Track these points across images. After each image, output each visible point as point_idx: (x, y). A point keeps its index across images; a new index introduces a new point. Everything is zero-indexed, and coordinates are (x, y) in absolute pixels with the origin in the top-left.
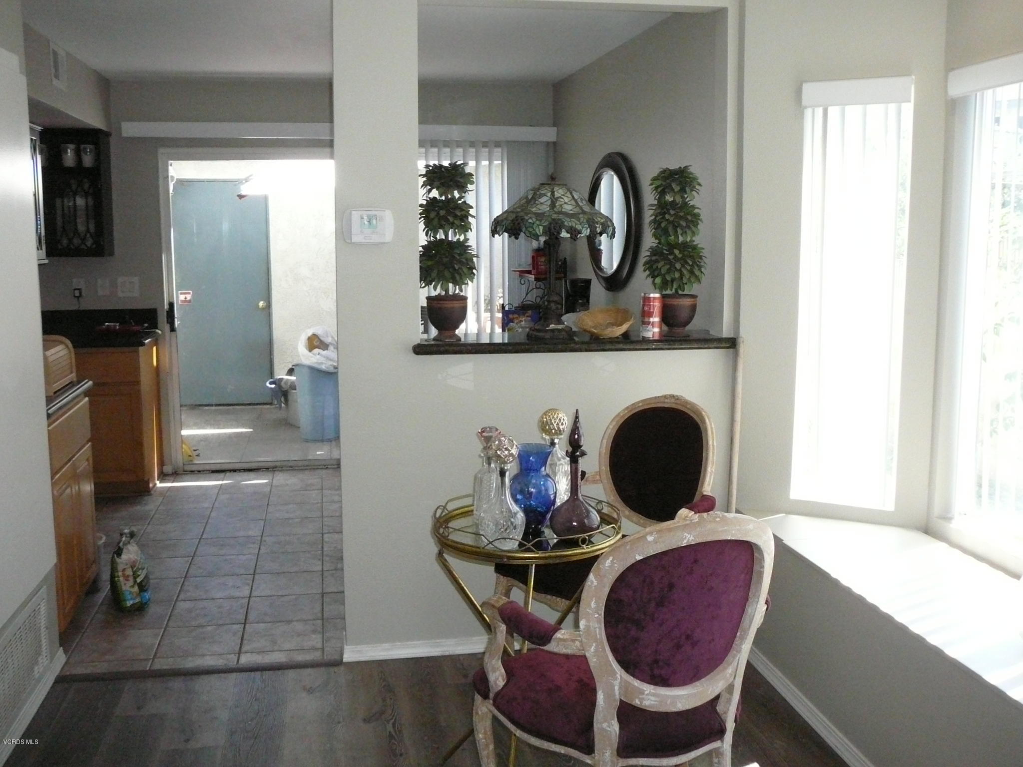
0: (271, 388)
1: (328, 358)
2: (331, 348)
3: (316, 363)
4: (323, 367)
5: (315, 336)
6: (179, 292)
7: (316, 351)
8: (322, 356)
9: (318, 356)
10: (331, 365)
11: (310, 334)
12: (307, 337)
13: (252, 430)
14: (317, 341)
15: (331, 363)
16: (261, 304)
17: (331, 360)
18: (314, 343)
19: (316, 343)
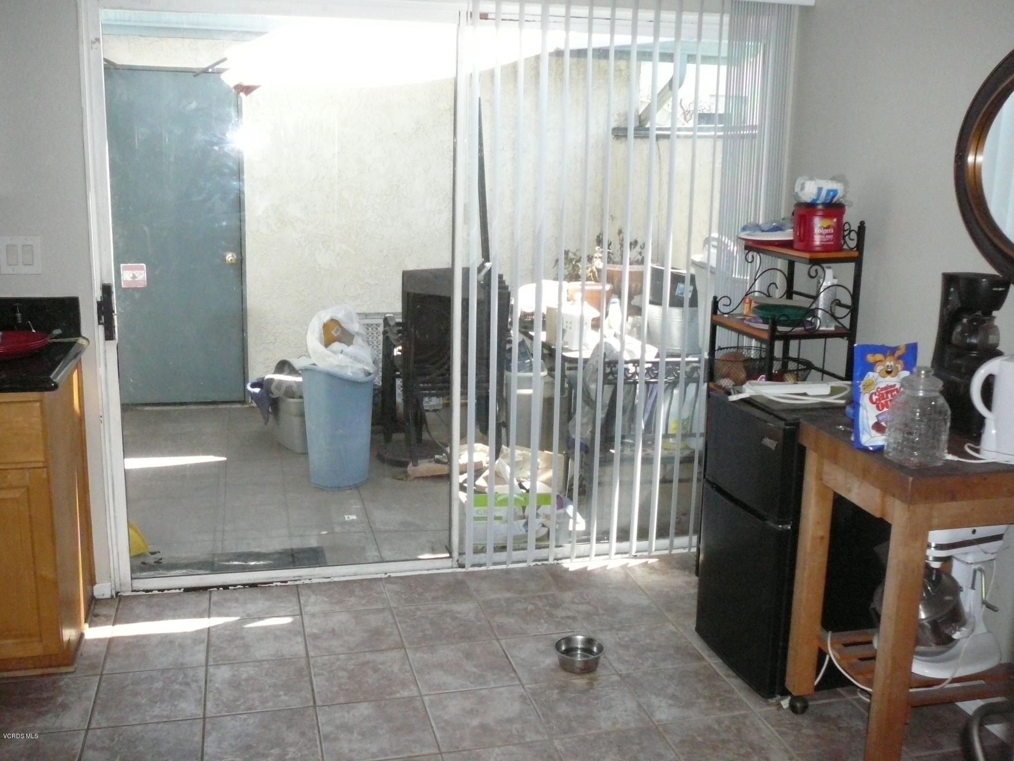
0: (254, 393)
1: (355, 359)
2: (358, 340)
3: (337, 366)
4: (349, 373)
5: (334, 322)
6: (122, 265)
7: (336, 346)
8: (346, 354)
9: (341, 356)
10: (360, 369)
11: (326, 318)
12: (322, 325)
13: (224, 459)
14: (338, 330)
15: (360, 366)
16: (230, 257)
17: (360, 361)
18: (333, 332)
19: (335, 333)
